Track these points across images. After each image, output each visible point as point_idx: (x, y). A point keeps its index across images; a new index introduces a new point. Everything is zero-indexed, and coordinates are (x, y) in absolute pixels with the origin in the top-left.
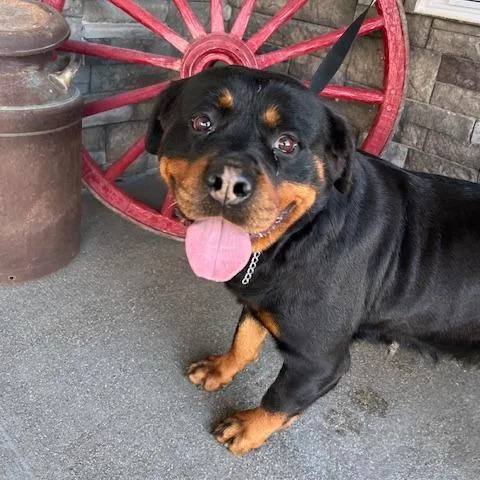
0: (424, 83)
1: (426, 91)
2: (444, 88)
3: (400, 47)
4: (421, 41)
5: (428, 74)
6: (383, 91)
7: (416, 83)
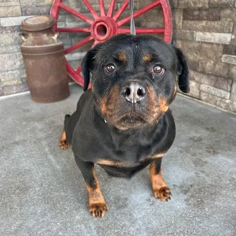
0: (179, 22)
1: (180, 25)
2: (185, 22)
3: (168, 10)
4: (176, 6)
5: (180, 18)
6: (164, 28)
7: (177, 23)
